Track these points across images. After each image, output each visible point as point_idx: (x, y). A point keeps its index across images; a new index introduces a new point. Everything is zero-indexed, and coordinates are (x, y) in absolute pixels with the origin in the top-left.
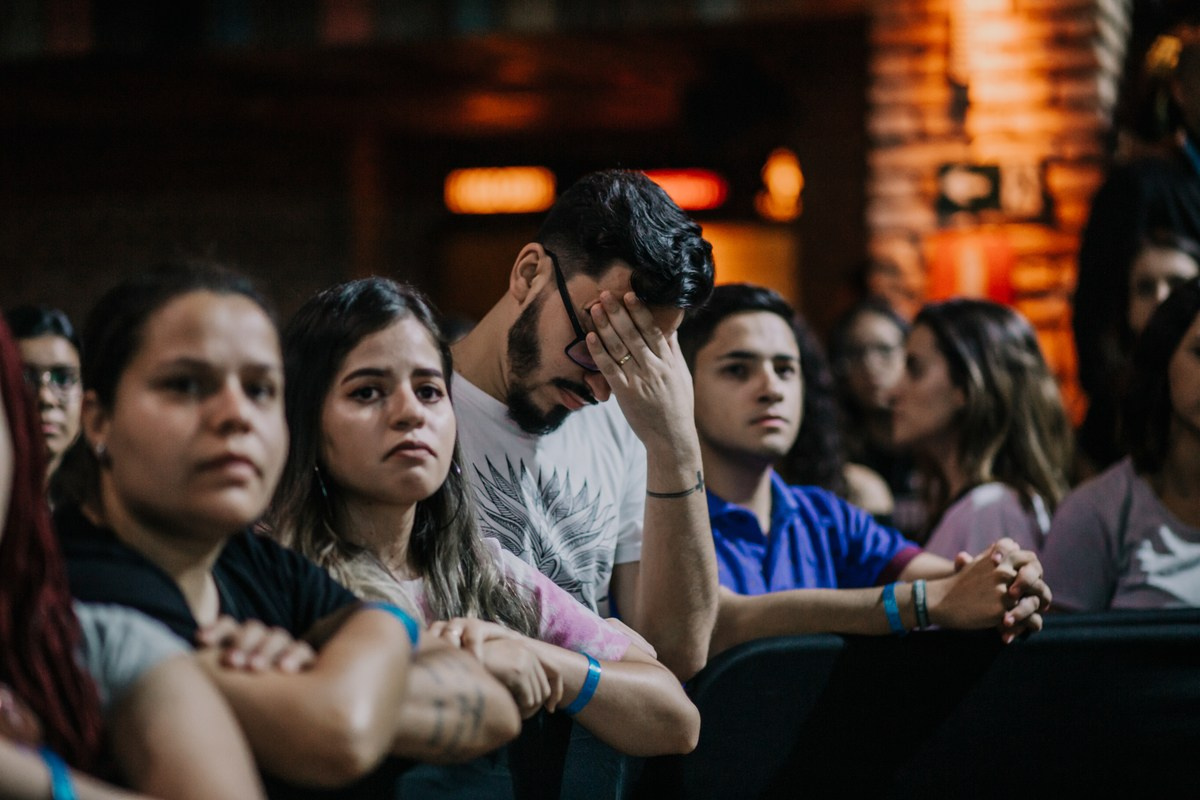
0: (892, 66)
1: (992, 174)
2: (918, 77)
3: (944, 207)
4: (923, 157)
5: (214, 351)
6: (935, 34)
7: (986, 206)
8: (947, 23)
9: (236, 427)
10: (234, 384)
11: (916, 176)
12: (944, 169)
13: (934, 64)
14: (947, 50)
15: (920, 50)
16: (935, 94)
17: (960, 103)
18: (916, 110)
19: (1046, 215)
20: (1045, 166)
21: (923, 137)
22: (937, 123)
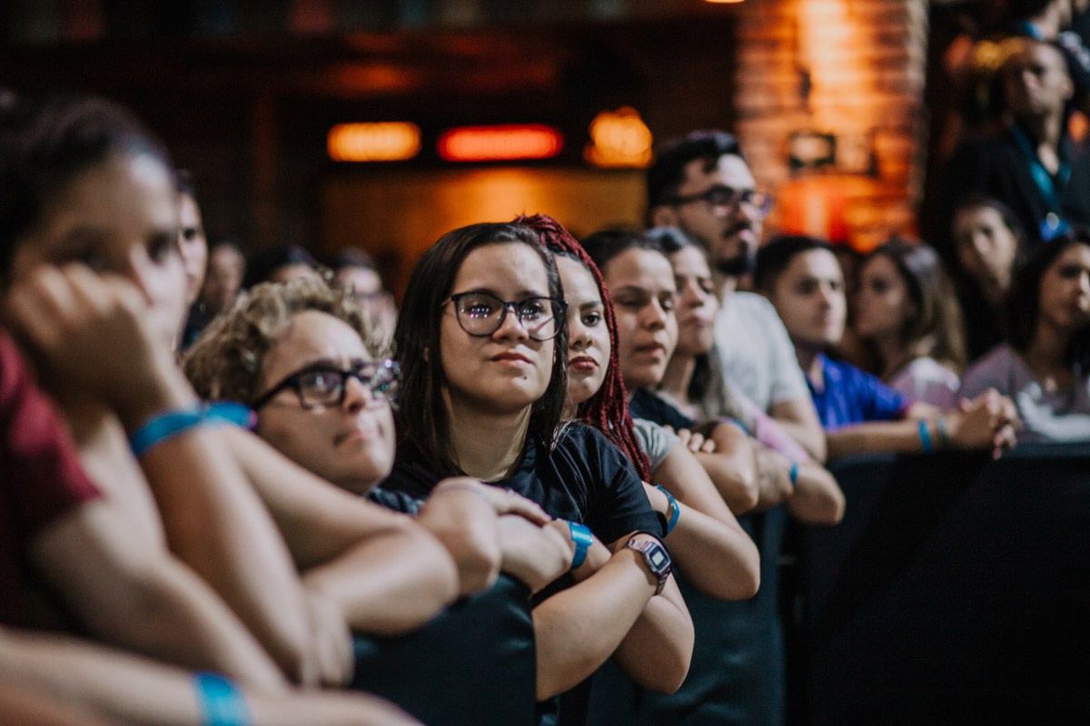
0: (754, 57)
1: (830, 139)
2: (772, 65)
3: (794, 164)
4: (777, 126)
5: (645, 282)
6: (785, 33)
7: (827, 164)
8: (795, 25)
9: (657, 326)
10: (655, 302)
11: (770, 141)
12: (794, 135)
13: (785, 56)
14: (795, 45)
15: (773, 44)
16: (786, 79)
17: (805, 85)
18: (772, 90)
19: (873, 170)
20: (873, 133)
21: (778, 111)
22: (789, 100)
